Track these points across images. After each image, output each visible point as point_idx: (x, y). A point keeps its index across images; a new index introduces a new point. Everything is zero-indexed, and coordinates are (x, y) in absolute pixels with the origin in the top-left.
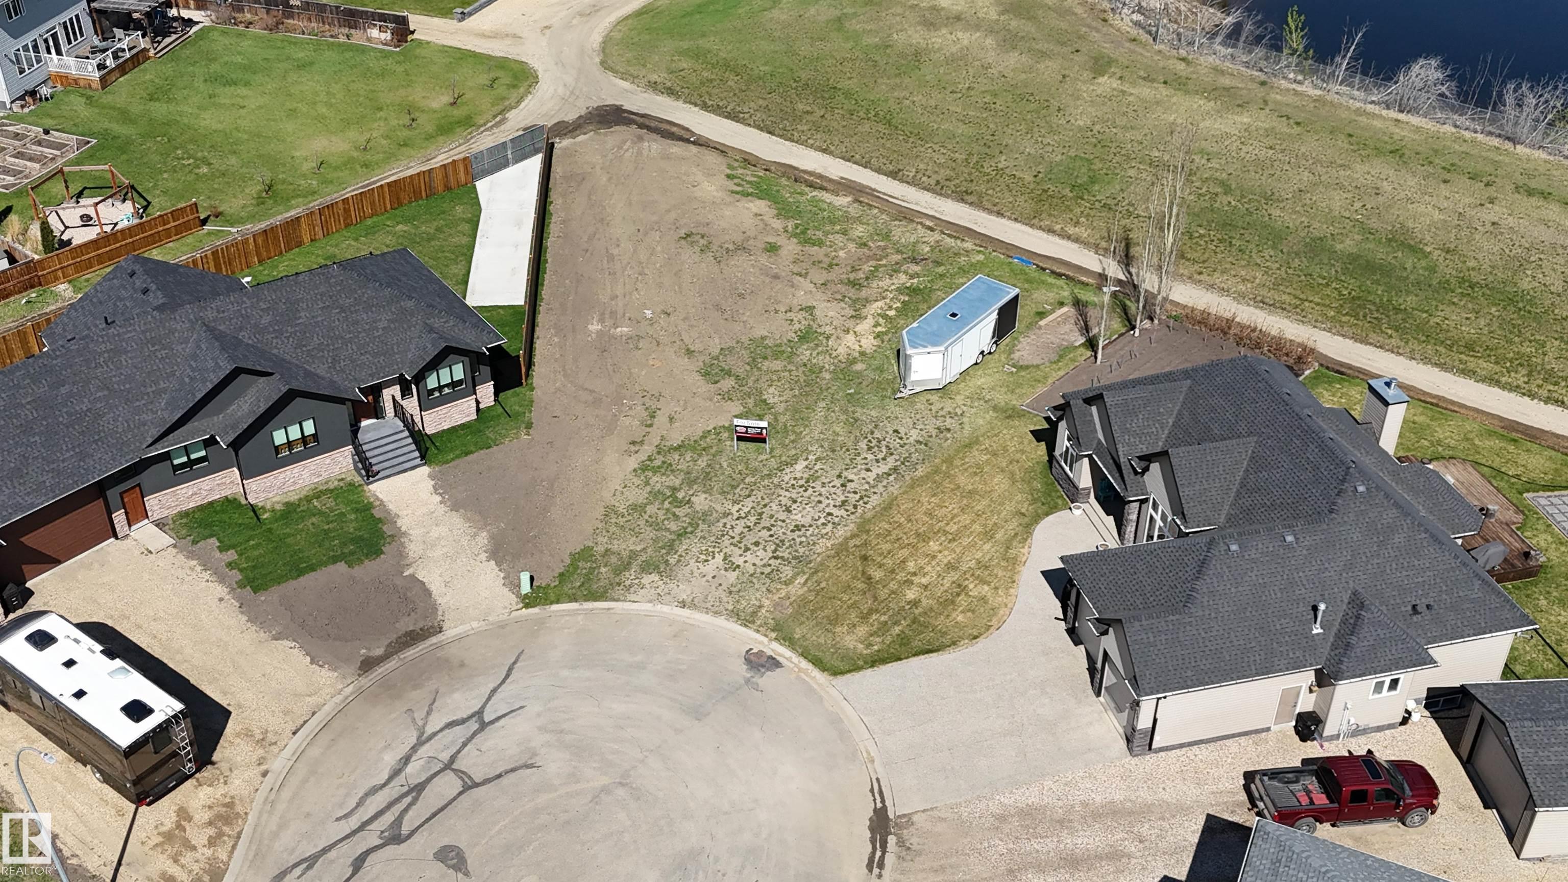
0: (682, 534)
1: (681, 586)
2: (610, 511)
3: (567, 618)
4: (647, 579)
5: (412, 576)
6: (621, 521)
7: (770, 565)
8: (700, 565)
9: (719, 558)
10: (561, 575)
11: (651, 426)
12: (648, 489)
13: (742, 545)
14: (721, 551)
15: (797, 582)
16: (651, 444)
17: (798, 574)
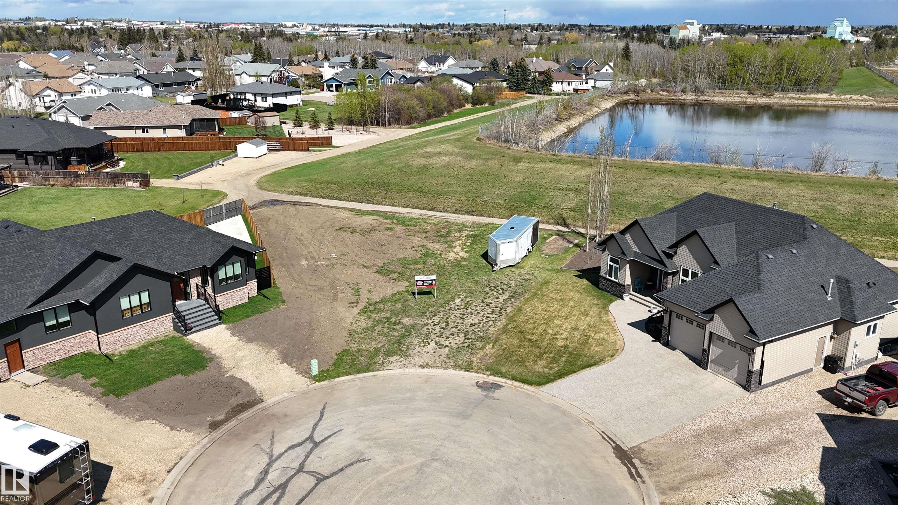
0: (404, 336)
1: (416, 359)
2: (352, 333)
3: (349, 383)
4: (391, 359)
5: (232, 376)
6: (362, 336)
7: (466, 343)
8: (423, 348)
9: (433, 344)
10: (334, 364)
11: (359, 295)
12: (372, 320)
13: (443, 336)
14: (432, 340)
15: (487, 347)
16: (363, 302)
17: (486, 344)
